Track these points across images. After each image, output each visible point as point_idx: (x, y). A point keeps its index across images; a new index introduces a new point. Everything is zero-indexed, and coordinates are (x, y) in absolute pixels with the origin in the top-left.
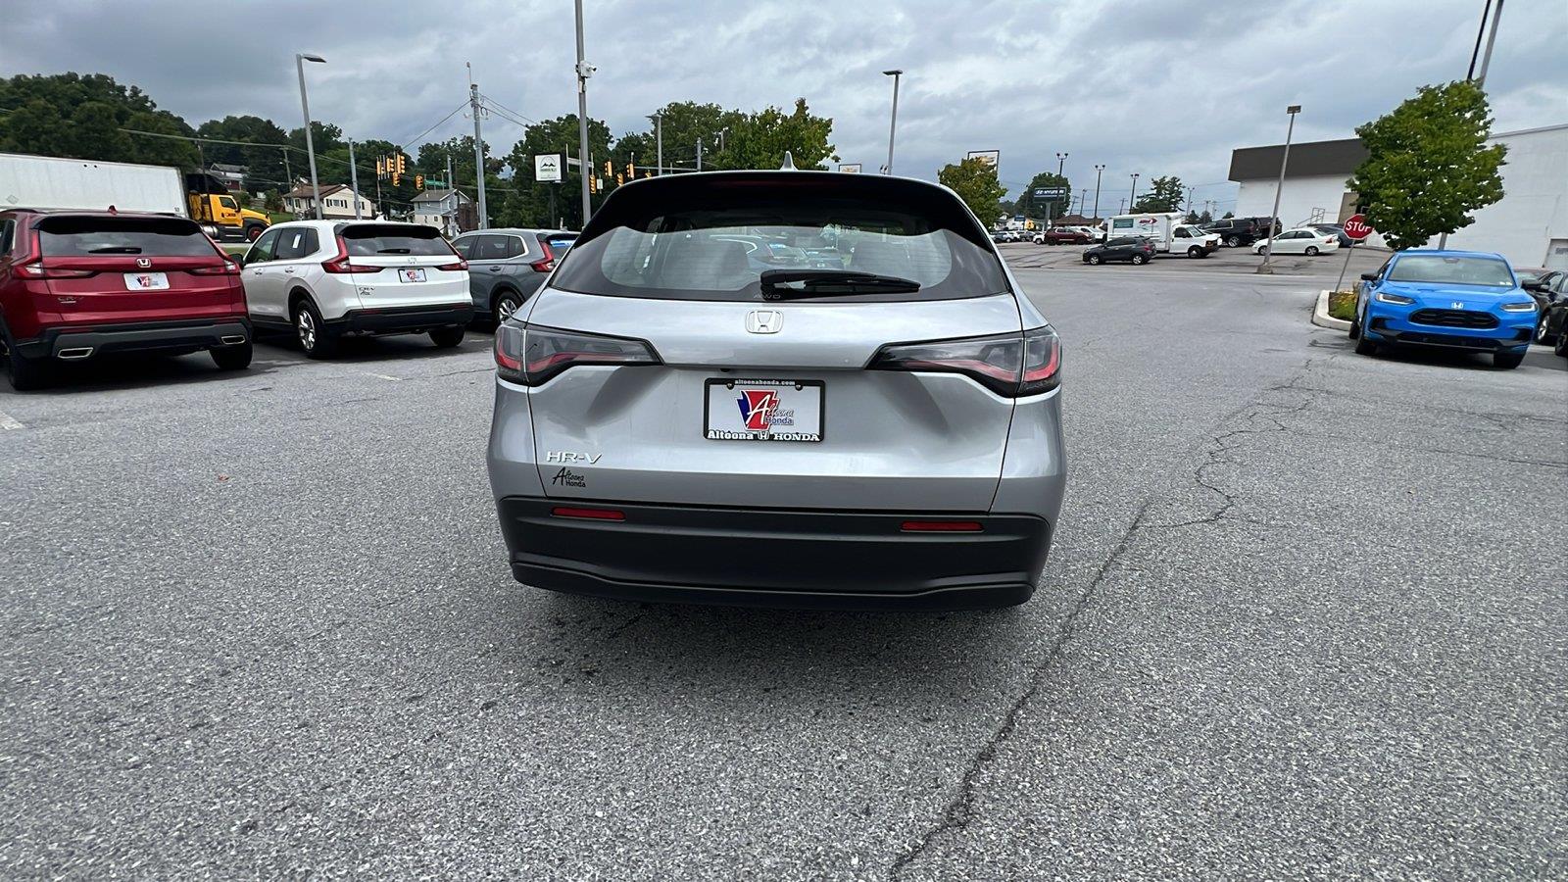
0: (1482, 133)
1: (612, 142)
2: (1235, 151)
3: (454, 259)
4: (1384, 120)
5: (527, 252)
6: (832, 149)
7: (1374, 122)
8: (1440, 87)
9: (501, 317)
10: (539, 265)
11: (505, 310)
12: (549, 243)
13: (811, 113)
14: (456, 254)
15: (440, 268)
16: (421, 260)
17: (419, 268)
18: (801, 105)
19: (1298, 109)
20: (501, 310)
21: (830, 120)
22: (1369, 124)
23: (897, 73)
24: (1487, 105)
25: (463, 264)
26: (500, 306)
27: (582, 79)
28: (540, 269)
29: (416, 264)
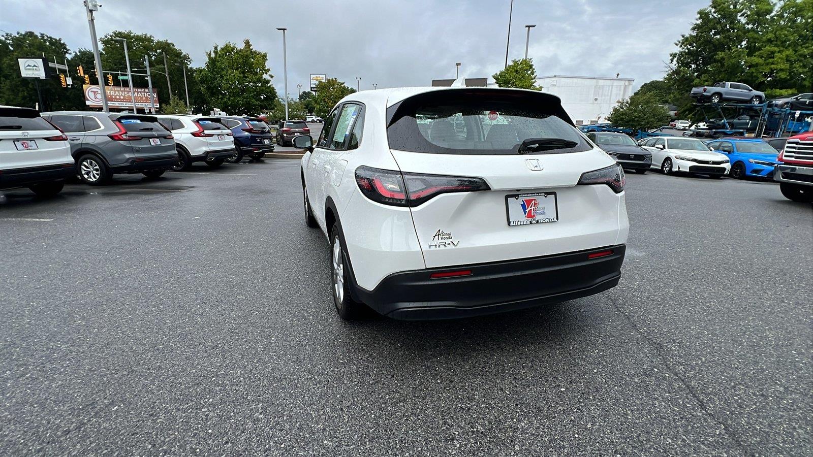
0: (533, 81)
1: (70, 54)
2: (433, 81)
3: (57, 133)
4: (502, 73)
5: (102, 127)
6: (268, 70)
7: (498, 74)
8: (519, 61)
9: (83, 172)
10: (117, 136)
11: (87, 167)
12: (120, 122)
13: (254, 48)
14: (57, 129)
15: (48, 139)
16: (32, 133)
17: (31, 140)
18: (247, 43)
19: (460, 64)
20: (83, 167)
21: (266, 53)
22: (496, 74)
23: (284, 30)
24: (534, 69)
25: (64, 136)
26: (81, 164)
27: (91, 11)
28: (117, 138)
29: (29, 137)
